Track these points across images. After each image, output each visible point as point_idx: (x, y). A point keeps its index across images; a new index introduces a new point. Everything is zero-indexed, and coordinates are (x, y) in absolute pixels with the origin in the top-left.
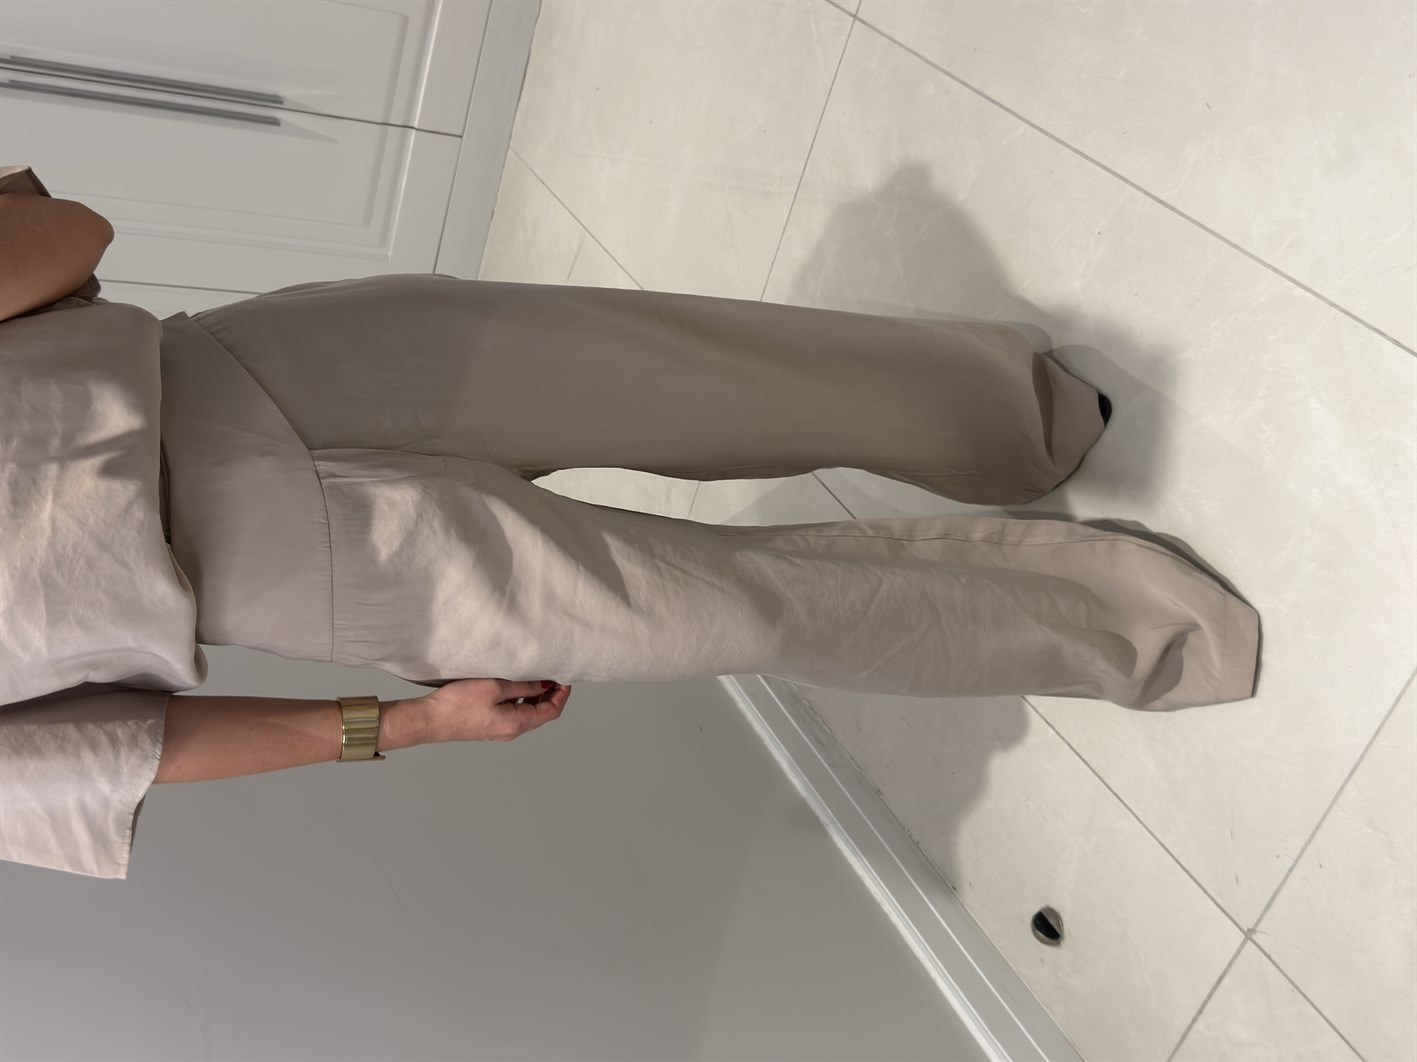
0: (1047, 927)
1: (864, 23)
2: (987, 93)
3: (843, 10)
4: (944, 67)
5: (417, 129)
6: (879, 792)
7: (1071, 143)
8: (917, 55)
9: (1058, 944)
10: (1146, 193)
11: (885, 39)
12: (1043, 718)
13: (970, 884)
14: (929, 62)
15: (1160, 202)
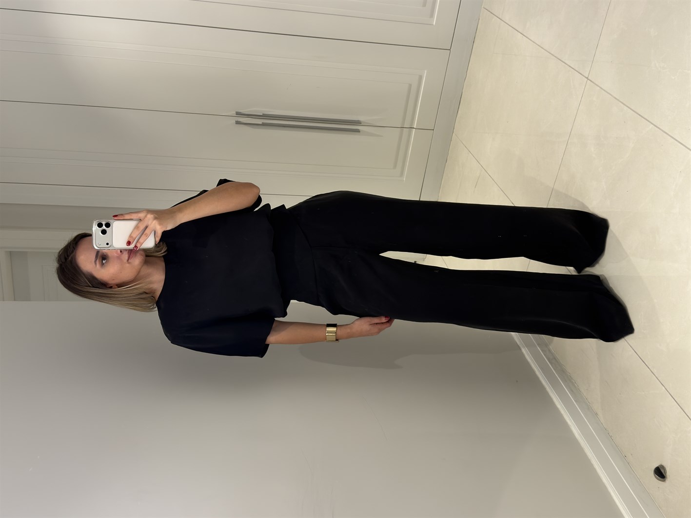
0: (660, 473)
1: (591, 81)
2: (637, 111)
3: (583, 76)
4: (621, 100)
5: (415, 129)
6: (596, 414)
8: (611, 95)
9: (664, 481)
11: (599, 88)
13: (632, 455)
14: (615, 98)
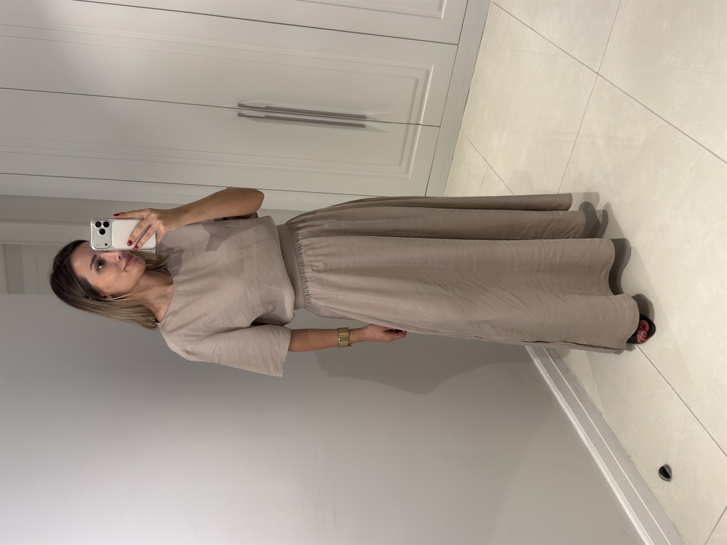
0: (665, 473)
1: (601, 76)
2: (648, 107)
3: (593, 71)
4: (631, 95)
6: (601, 414)
7: (681, 129)
8: (621, 90)
9: (670, 481)
10: (710, 151)
11: (609, 83)
12: (666, 380)
13: (636, 454)
14: (626, 93)
15: (715, 155)
